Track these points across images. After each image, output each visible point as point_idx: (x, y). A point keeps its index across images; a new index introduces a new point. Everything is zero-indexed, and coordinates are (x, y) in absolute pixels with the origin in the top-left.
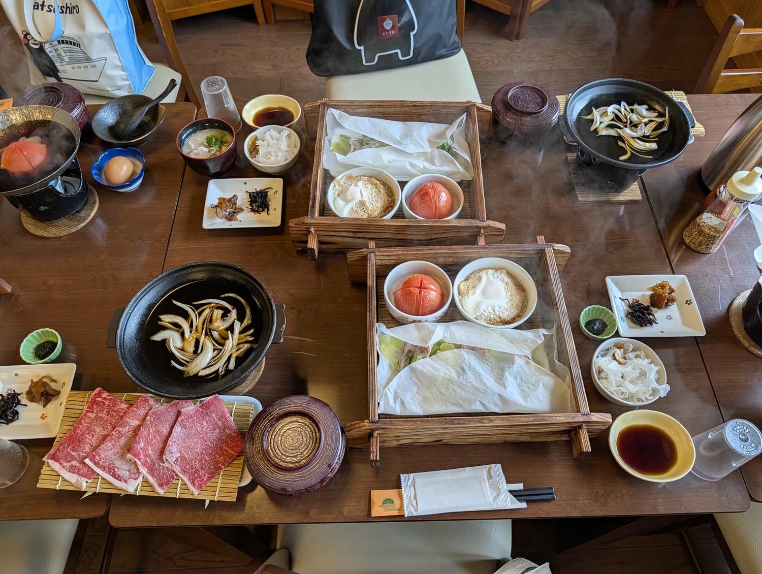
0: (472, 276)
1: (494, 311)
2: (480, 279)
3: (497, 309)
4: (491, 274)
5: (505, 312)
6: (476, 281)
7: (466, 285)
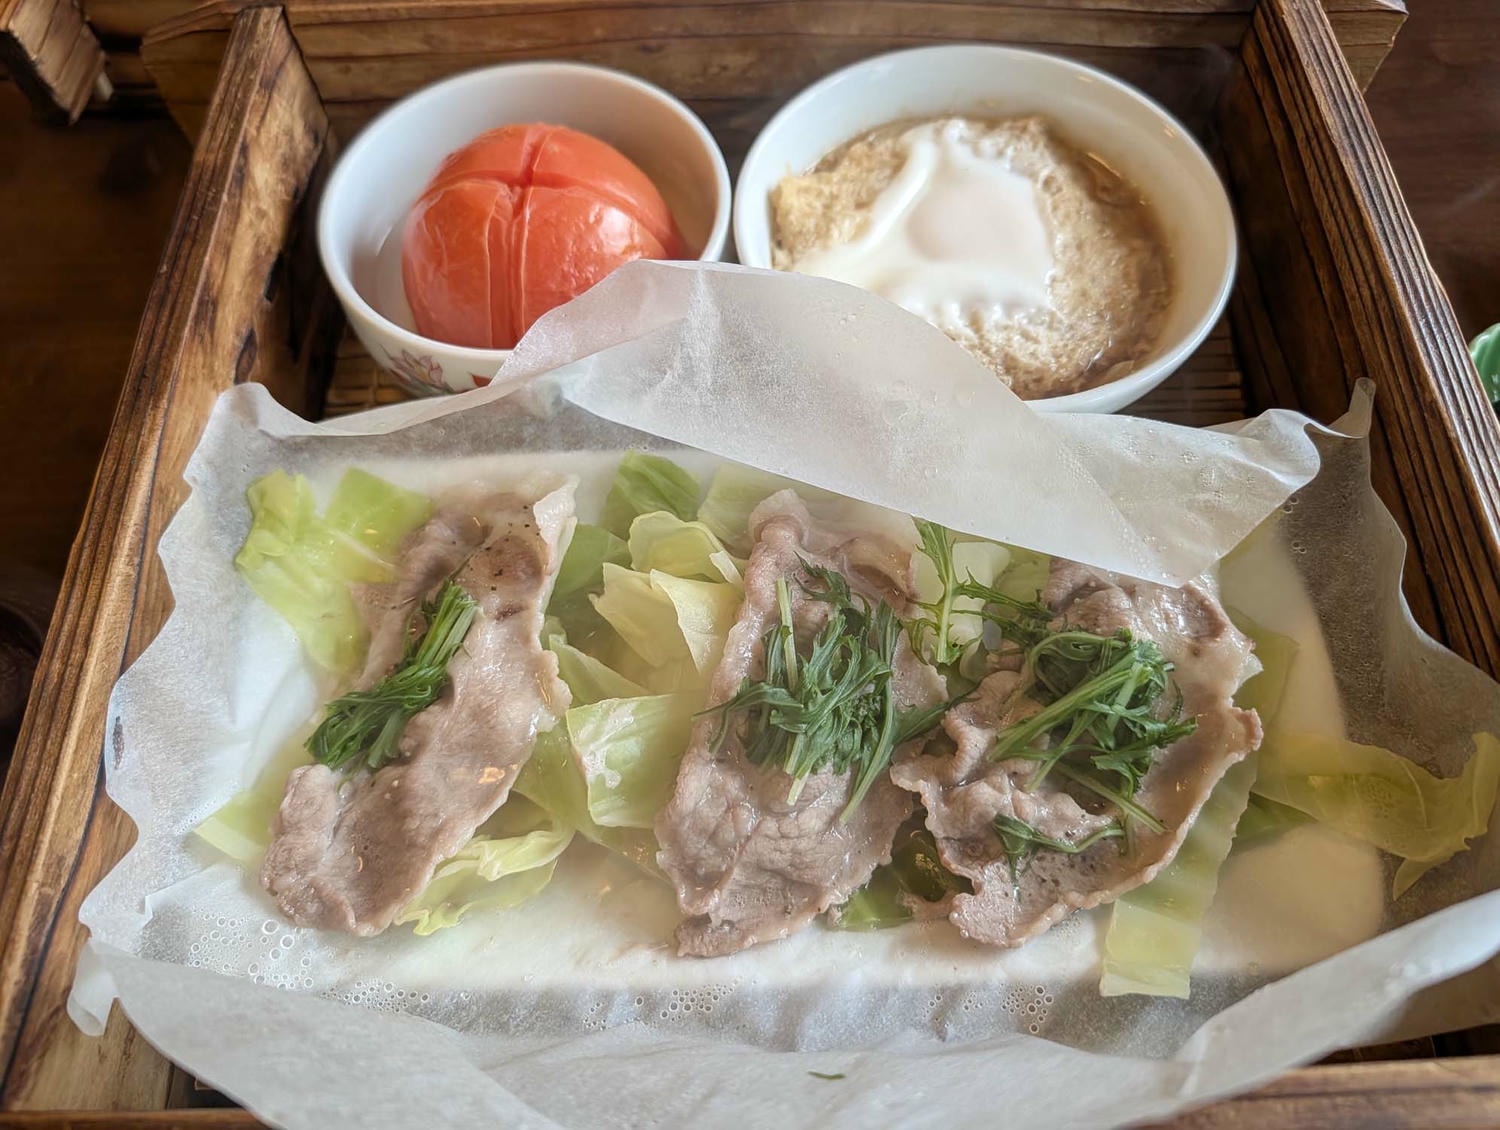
0: (859, 148)
1: (975, 323)
2: (899, 163)
3: (995, 315)
4: (962, 140)
5: (1041, 332)
6: (873, 176)
7: (820, 194)
